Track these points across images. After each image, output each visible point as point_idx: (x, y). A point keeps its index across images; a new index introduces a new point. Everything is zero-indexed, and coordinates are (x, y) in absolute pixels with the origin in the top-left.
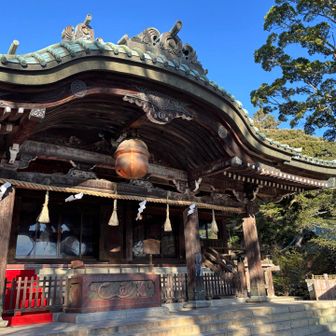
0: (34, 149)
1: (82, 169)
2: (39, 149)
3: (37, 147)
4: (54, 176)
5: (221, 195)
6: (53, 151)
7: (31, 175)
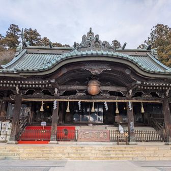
0: (64, 88)
1: (80, 92)
2: (65, 88)
3: (64, 87)
4: (70, 96)
5: (147, 95)
6: (70, 88)
7: (63, 97)
